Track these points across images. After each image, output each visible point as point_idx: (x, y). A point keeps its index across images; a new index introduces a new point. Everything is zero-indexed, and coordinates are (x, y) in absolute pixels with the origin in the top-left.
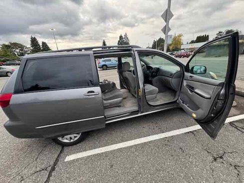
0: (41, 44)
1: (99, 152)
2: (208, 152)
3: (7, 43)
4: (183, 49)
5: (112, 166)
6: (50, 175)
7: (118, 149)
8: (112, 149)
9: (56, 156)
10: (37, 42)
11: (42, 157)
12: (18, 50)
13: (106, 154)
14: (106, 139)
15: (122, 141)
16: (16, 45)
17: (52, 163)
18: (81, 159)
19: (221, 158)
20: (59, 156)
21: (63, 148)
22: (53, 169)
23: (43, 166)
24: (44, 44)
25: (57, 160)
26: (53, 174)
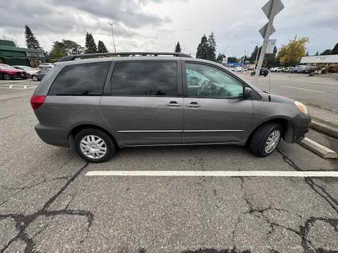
0: (97, 44)
1: (121, 174)
2: (247, 202)
3: (60, 41)
4: (305, 64)
5: (127, 190)
6: (68, 184)
7: (142, 176)
8: (135, 175)
9: (79, 169)
10: (93, 41)
11: (66, 167)
12: (71, 51)
13: (127, 178)
14: (135, 163)
15: (151, 169)
16: (69, 44)
17: (73, 174)
18: (101, 177)
19: (261, 211)
20: (82, 169)
21: (88, 163)
22: (73, 179)
23: (65, 175)
24: (101, 43)
25: (79, 173)
26: (71, 183)
